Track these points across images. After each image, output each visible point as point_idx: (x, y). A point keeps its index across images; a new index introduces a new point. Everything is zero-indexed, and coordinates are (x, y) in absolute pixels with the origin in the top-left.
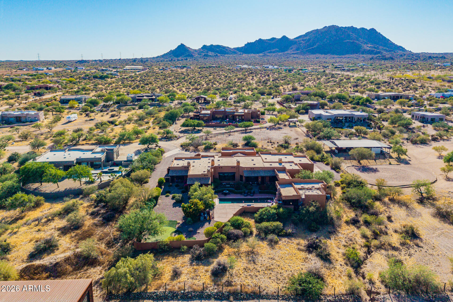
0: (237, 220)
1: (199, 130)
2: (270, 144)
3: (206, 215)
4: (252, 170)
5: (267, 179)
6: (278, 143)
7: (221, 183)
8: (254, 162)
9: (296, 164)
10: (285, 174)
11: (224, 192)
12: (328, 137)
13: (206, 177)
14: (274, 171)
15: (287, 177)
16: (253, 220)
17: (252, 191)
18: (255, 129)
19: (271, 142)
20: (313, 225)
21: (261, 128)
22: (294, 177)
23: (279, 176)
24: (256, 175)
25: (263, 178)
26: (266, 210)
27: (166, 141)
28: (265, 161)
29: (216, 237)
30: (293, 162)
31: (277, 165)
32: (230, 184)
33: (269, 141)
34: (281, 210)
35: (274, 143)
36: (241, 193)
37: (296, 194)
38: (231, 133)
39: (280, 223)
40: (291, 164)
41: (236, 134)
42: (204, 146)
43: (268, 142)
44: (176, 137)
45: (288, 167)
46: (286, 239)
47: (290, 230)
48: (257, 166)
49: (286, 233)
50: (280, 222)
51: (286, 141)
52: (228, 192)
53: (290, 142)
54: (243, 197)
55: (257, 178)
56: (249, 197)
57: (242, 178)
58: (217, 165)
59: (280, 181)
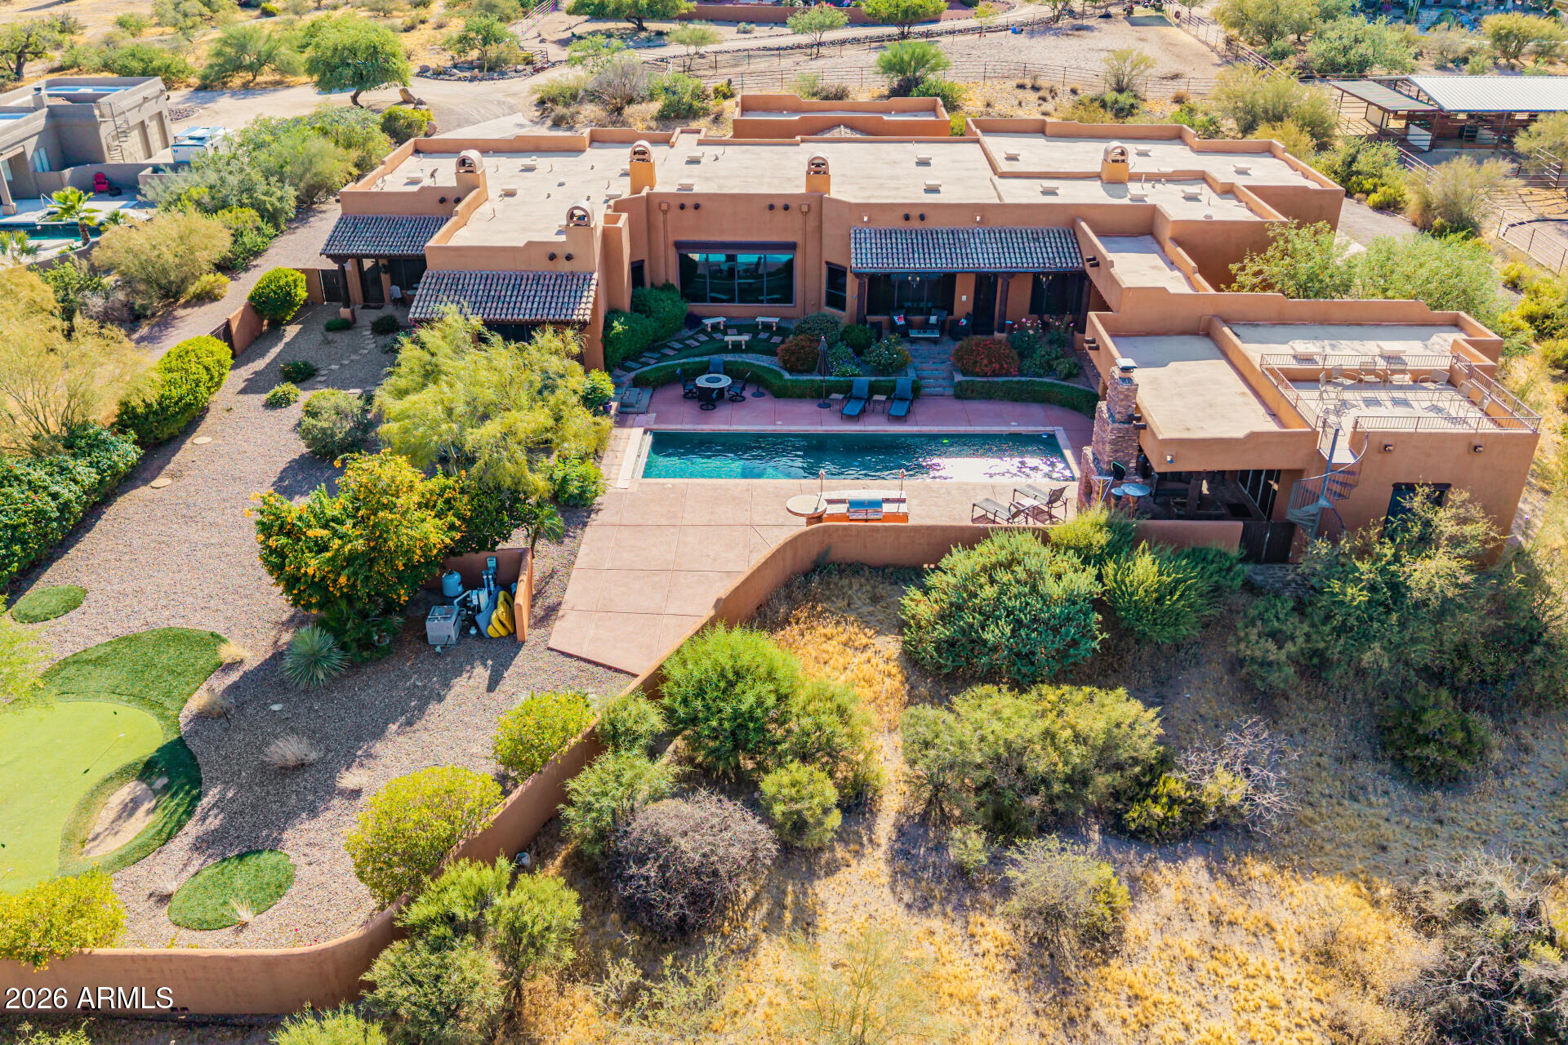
0: (733, 679)
1: (660, 34)
2: (1032, 97)
3: (480, 598)
4: (915, 224)
5: (1019, 297)
6: (1074, 92)
7: (694, 321)
8: (930, 176)
9: (1228, 191)
10: (1154, 259)
11: (701, 382)
12: (1348, 65)
13: (565, 267)
14: (1071, 233)
15: (1176, 284)
16: (890, 646)
17: (903, 382)
18: (952, 32)
19: (1035, 88)
20: (1433, 720)
21: (979, 30)
22: (1229, 280)
23: (1116, 271)
24: (938, 263)
25: (986, 283)
26: (1008, 565)
27: (472, 79)
28: (1005, 166)
29: (450, 919)
30: (1202, 177)
31: (1092, 194)
32: (753, 329)
33: (1028, 82)
34: (1144, 569)
35: (1053, 92)
36: (820, 395)
37: (1271, 426)
38: (823, 50)
39: (1135, 707)
40: (1192, 189)
41: (850, 52)
42: (656, 107)
43: (1021, 87)
44: (528, 61)
45: (1173, 204)
46: (1194, 869)
47: (1225, 778)
48: (946, 197)
49: (1194, 810)
50: (1135, 693)
51: (1119, 82)
52: (725, 381)
53: (1141, 90)
54: (832, 425)
55: (947, 281)
56: (875, 427)
57: (843, 288)
58: (673, 189)
59: (1124, 312)
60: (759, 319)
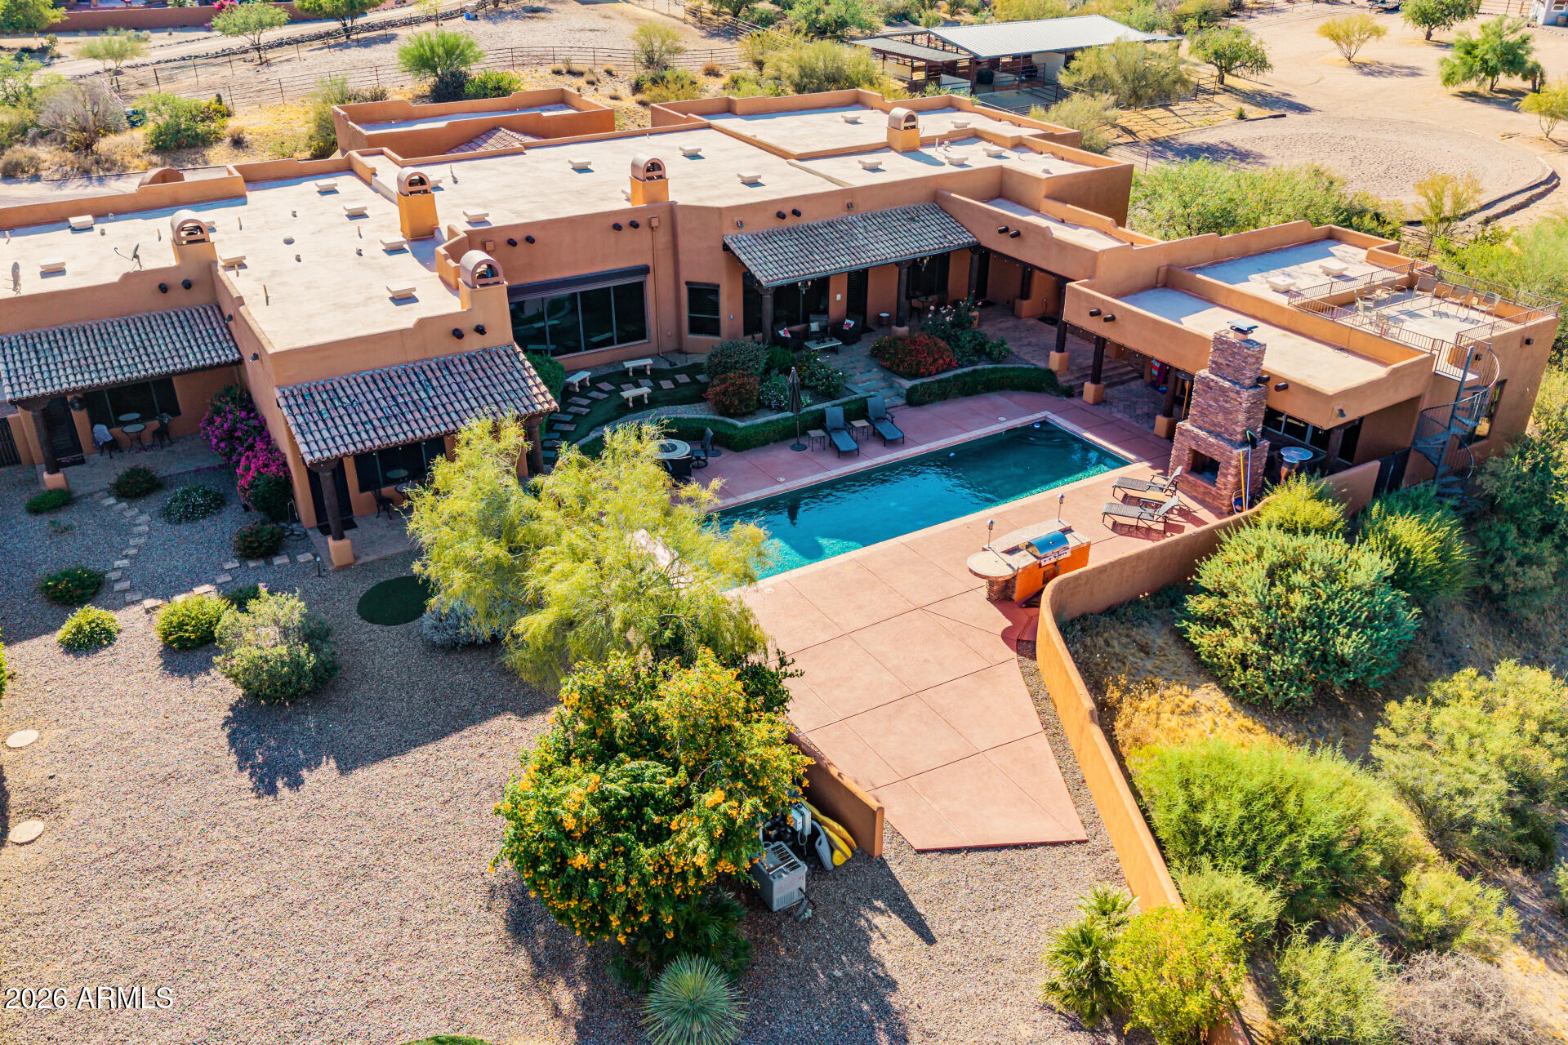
60: (629, 365)
